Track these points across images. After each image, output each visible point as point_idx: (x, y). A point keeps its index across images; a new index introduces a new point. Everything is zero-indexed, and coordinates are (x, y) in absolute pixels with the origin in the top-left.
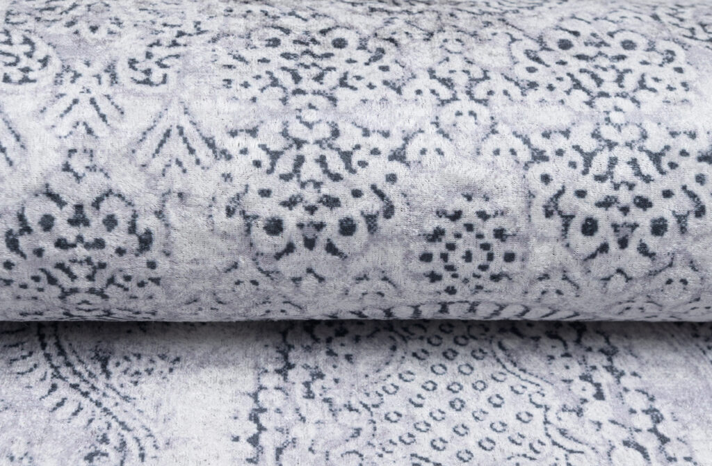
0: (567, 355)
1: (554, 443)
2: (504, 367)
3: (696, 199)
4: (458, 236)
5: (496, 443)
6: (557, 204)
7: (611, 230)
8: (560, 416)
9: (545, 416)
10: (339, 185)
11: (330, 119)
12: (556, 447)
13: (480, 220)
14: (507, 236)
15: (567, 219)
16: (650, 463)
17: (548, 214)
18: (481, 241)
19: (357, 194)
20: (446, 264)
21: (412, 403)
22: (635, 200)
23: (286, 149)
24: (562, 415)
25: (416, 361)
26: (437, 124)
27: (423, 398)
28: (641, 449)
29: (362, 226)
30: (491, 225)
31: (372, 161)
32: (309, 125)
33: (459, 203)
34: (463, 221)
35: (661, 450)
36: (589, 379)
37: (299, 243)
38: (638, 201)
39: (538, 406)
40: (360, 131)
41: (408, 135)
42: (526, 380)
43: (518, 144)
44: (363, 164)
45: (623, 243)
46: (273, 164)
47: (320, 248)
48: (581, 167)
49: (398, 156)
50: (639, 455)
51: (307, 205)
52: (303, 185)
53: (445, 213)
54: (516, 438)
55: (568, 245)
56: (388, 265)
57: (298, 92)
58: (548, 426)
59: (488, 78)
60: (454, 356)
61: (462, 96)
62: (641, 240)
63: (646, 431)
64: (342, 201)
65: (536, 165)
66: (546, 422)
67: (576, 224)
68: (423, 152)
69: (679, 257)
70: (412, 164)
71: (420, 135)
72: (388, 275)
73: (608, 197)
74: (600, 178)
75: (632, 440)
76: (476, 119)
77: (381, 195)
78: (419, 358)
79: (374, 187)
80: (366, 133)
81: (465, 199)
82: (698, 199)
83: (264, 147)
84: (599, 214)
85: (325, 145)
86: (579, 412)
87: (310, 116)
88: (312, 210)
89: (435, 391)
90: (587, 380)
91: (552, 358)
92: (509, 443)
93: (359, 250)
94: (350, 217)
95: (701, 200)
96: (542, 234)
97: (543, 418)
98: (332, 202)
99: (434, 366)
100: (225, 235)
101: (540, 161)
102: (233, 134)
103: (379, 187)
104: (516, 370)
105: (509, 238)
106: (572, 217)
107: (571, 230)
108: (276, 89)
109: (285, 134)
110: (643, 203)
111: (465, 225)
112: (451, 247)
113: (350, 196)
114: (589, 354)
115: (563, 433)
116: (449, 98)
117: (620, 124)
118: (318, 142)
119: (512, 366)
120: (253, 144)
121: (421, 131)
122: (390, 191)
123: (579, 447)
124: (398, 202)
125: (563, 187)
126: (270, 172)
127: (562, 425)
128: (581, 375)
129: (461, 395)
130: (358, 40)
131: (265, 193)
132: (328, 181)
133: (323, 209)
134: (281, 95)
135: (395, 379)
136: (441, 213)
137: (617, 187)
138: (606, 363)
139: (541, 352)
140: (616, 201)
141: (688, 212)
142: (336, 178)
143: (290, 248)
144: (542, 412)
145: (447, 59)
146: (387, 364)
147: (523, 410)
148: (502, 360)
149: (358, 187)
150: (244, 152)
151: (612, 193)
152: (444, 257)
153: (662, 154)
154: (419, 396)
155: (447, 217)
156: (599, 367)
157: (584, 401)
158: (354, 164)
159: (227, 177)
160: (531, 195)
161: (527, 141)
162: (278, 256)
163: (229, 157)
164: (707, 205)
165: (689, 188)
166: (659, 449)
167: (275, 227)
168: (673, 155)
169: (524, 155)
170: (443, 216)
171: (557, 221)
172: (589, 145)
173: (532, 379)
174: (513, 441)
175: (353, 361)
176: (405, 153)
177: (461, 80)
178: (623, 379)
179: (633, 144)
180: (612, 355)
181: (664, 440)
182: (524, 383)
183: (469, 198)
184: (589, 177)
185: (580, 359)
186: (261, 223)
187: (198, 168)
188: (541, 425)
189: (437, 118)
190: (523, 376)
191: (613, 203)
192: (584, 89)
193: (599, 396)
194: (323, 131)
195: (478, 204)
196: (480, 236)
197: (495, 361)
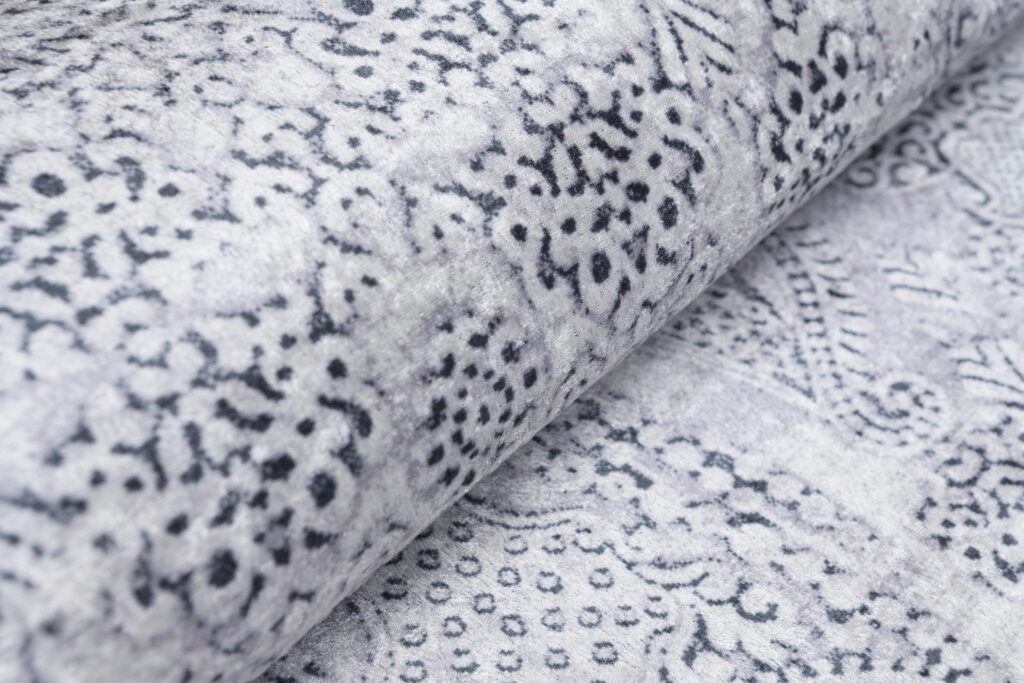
0: (554, 453)
1: (669, 587)
2: (507, 527)
3: (685, 148)
4: (463, 394)
5: (613, 642)
6: (551, 262)
7: (624, 254)
8: (634, 545)
9: (619, 557)
10: (274, 430)
11: (179, 330)
12: (674, 591)
13: (477, 351)
14: (518, 350)
15: (571, 273)
16: (780, 529)
17: (549, 283)
18: (494, 380)
19: (306, 428)
20: (463, 445)
21: (462, 670)
22: (628, 194)
23: (155, 428)
24: (634, 540)
25: (400, 604)
26: (331, 239)
27: (467, 652)
28: (753, 518)
29: (341, 473)
30: (495, 346)
31: (294, 358)
32: (160, 362)
33: (441, 343)
34: (460, 365)
35: (772, 501)
36: (609, 467)
37: (268, 566)
38: (632, 193)
39: (600, 551)
40: (239, 324)
41: (310, 284)
42: (549, 526)
43: (452, 202)
44: (284, 373)
45: (641, 265)
46: (158, 468)
47: (299, 553)
48: (546, 188)
49: (322, 326)
50: (757, 526)
51: (250, 498)
52: (224, 469)
53: (433, 373)
54: (623, 616)
55: (587, 311)
56: (391, 505)
57: (86, 315)
58: (636, 569)
59: (326, 120)
60: (435, 558)
61: (323, 171)
62: (657, 246)
63: (734, 490)
64: (293, 454)
65: (495, 219)
66: (630, 566)
67: (585, 274)
68: (349, 296)
69: (699, 239)
70: (347, 327)
71: (325, 271)
72: (395, 519)
73: (599, 209)
74: (577, 190)
75: (733, 515)
76: (374, 198)
77: (338, 405)
78: (398, 597)
79: (323, 401)
80: (252, 320)
81: (445, 332)
82: (687, 146)
83: (121, 449)
84: (602, 241)
85: (211, 381)
86: (648, 522)
87: (146, 345)
88: (260, 500)
89: (467, 629)
90: (609, 471)
91: (541, 470)
92: (623, 629)
93: (348, 512)
94: (319, 472)
95: (690, 146)
96: (555, 317)
97: (620, 563)
98: (280, 467)
99: (427, 593)
100: (156, 641)
101: (496, 211)
102: (55, 459)
103: (331, 395)
104: (523, 520)
105: (522, 351)
106: (575, 267)
107: (583, 287)
108: (46, 333)
109: (135, 403)
110: (638, 191)
111: (465, 371)
112: (461, 416)
113: (299, 438)
114: (574, 432)
115: (661, 564)
116: (311, 187)
117: (543, 94)
118: (198, 383)
119: (514, 518)
120: (98, 456)
121: (321, 265)
122: (345, 390)
123: (696, 570)
124: (366, 399)
125: (545, 230)
126: (162, 482)
127: (649, 554)
128: (595, 469)
129: (504, 610)
130: (69, 162)
131: (177, 526)
132: (254, 437)
133: (275, 487)
134: (66, 338)
135: (403, 654)
136: (427, 377)
137: (600, 190)
138: (604, 431)
139: (522, 471)
140: (610, 209)
141: (688, 172)
142: (262, 423)
143: (258, 583)
144: (610, 554)
145: (238, 121)
146: (369, 637)
147: (589, 569)
148: (495, 518)
149: (301, 417)
150: (97, 479)
151: (600, 201)
152: (457, 437)
153: (616, 108)
154: (458, 653)
155: (438, 376)
156: (602, 441)
157: (635, 501)
158: (273, 382)
159: (103, 542)
160: (516, 269)
161: (461, 191)
162: (245, 610)
163: (81, 506)
164: (699, 149)
165: (670, 138)
166: (769, 502)
167: (223, 568)
168: (628, 103)
169: (472, 213)
170: (434, 378)
171: (562, 286)
172: (535, 147)
173: (554, 518)
174: (625, 624)
175: (322, 670)
176: (327, 316)
177: (294, 145)
178: (641, 439)
179: (579, 113)
180: (598, 414)
181: (760, 486)
182: (552, 532)
183: (448, 327)
184: (564, 195)
185: (572, 446)
186: (200, 579)
187: (47, 561)
188: (629, 576)
189: (324, 229)
190: (540, 521)
191: (609, 215)
192: (459, 65)
193: (643, 482)
194: (187, 359)
195: (465, 328)
196: (489, 375)
197: (488, 528)
